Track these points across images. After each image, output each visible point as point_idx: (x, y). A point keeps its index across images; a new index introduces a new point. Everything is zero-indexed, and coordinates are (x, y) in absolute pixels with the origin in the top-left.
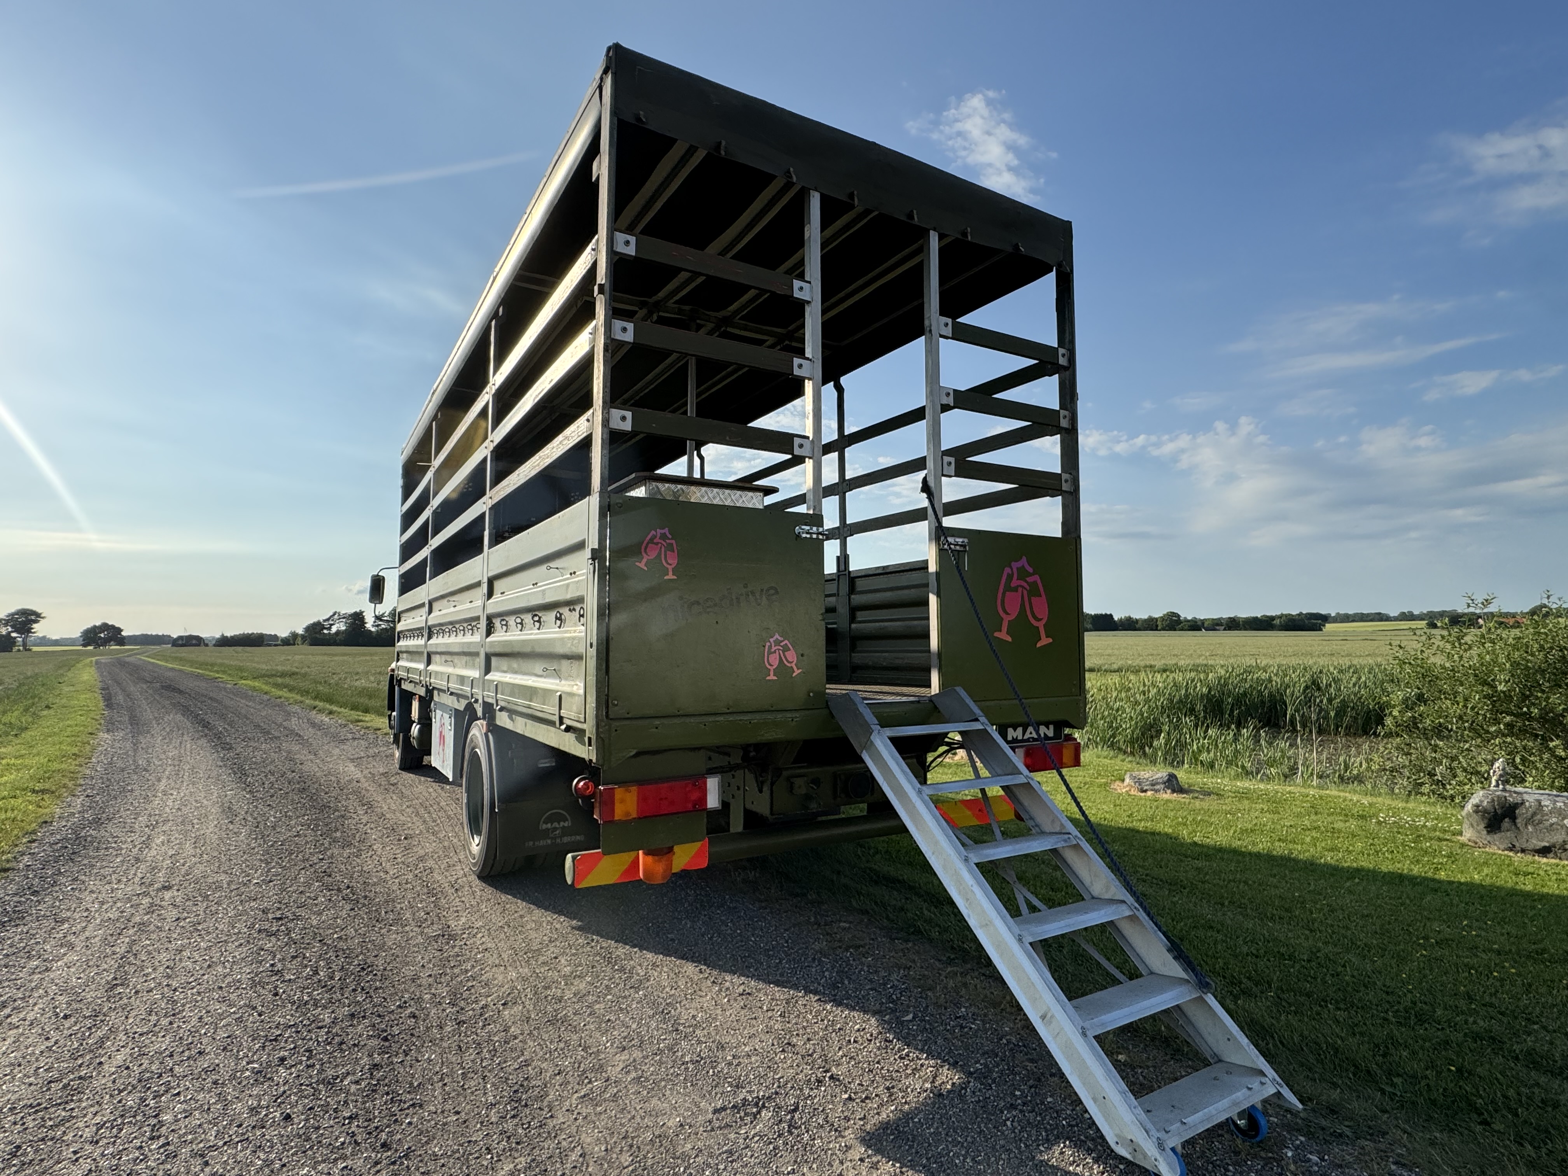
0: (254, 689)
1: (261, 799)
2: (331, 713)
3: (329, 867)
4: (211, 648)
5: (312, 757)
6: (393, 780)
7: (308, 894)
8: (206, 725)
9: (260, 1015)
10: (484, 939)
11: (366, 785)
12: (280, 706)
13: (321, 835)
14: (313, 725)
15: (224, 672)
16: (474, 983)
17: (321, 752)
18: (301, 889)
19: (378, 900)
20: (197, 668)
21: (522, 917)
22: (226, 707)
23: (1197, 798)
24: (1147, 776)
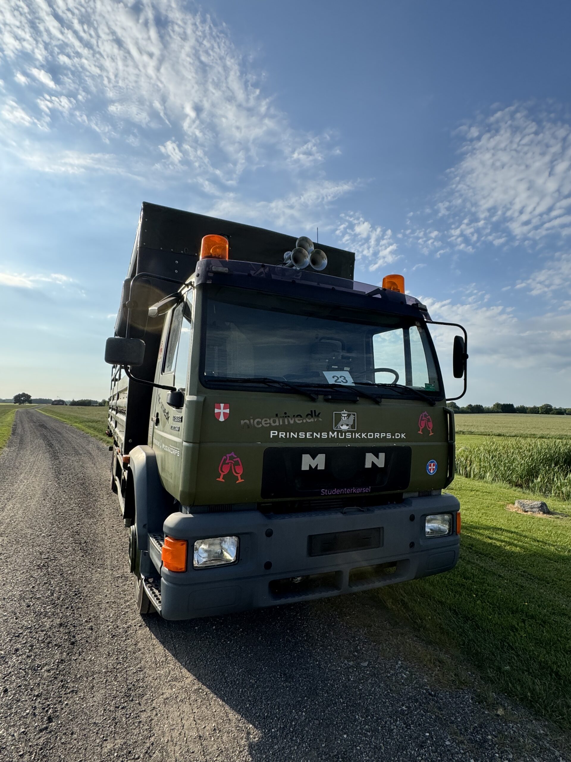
4: (67, 406)
23: (558, 518)
24: (528, 503)
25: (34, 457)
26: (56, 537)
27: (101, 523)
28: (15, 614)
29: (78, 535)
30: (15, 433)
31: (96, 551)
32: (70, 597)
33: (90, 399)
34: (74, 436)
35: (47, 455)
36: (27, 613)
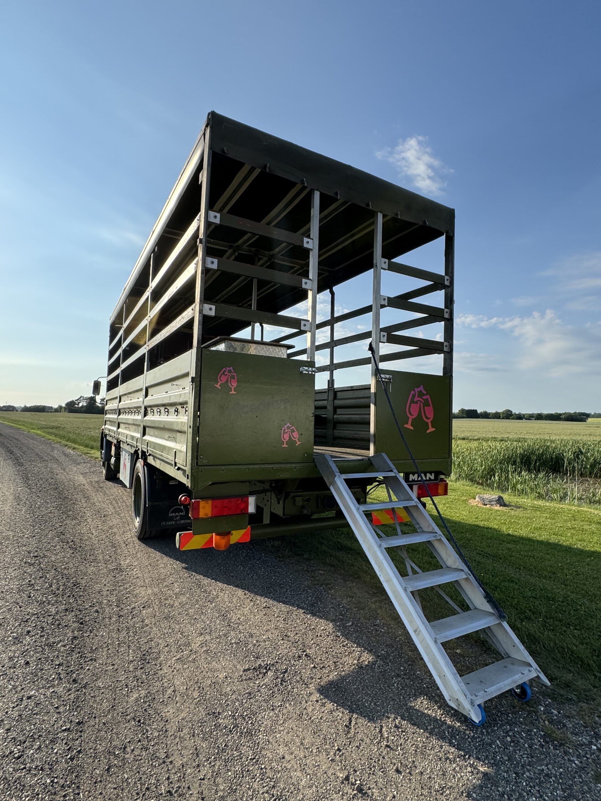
0: (38, 435)
1: (35, 492)
2: (74, 448)
3: (64, 530)
4: (19, 412)
5: (62, 471)
6: (101, 485)
7: (52, 544)
8: (11, 453)
9: (20, 607)
10: (137, 572)
11: (87, 487)
12: (50, 444)
13: (62, 513)
14: (65, 454)
15: (24, 425)
16: (130, 595)
17: (67, 469)
18: (49, 541)
19: (86, 549)
20: (11, 423)
21: (158, 560)
22: (22, 444)
23: (513, 509)
24: (487, 497)
26: (41, 538)
27: (85, 524)
28: (17, 604)
29: (64, 535)
32: (69, 588)
33: (43, 405)
34: (35, 442)
35: (9, 462)
36: (30, 602)
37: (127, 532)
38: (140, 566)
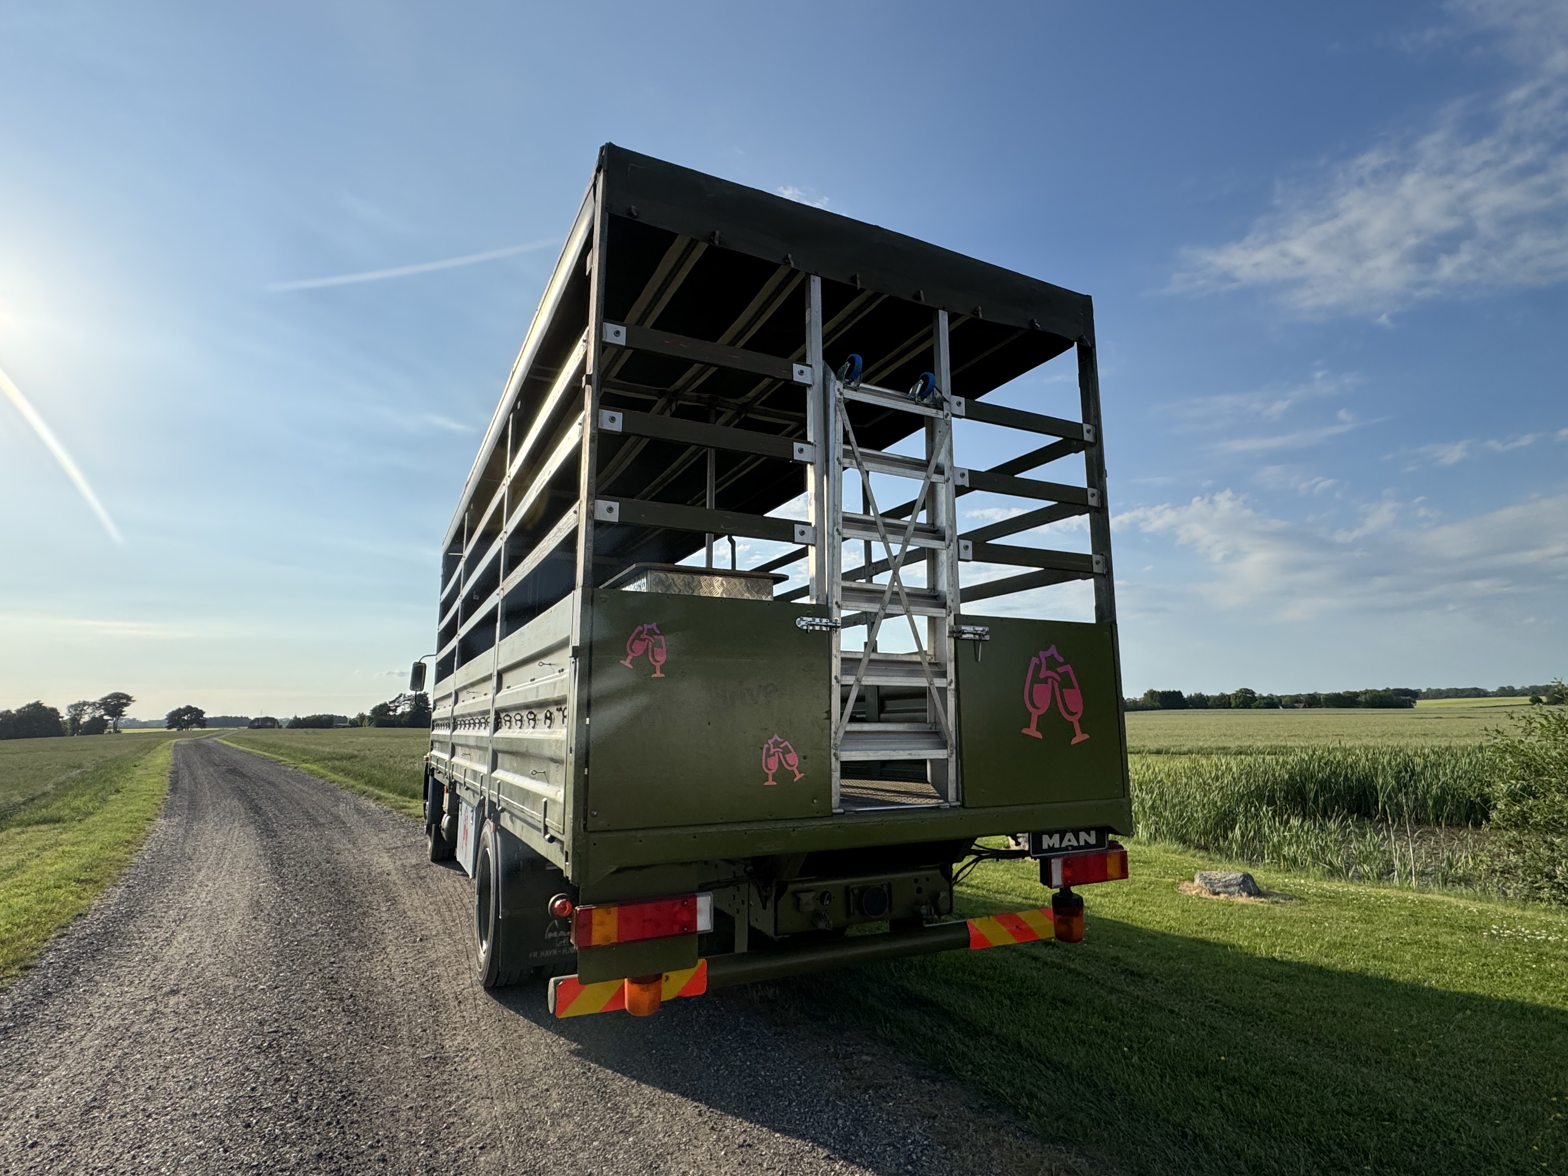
0: (312, 773)
1: (291, 892)
2: (378, 798)
3: (337, 972)
4: (284, 730)
6: (423, 873)
7: (309, 1004)
8: (258, 811)
12: (333, 790)
13: (338, 935)
14: (360, 812)
16: (456, 1119)
18: (303, 998)
22: (281, 792)
23: (1277, 902)
24: (1219, 876)
25: (223, 834)
26: (289, 990)
27: (381, 957)
28: (220, 1144)
29: (336, 982)
30: (177, 788)
31: (377, 1013)
32: (332, 1103)
33: (330, 714)
34: (305, 789)
35: (251, 829)
36: (247, 1139)
37: (463, 973)
38: (482, 1049)
